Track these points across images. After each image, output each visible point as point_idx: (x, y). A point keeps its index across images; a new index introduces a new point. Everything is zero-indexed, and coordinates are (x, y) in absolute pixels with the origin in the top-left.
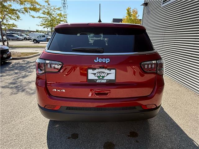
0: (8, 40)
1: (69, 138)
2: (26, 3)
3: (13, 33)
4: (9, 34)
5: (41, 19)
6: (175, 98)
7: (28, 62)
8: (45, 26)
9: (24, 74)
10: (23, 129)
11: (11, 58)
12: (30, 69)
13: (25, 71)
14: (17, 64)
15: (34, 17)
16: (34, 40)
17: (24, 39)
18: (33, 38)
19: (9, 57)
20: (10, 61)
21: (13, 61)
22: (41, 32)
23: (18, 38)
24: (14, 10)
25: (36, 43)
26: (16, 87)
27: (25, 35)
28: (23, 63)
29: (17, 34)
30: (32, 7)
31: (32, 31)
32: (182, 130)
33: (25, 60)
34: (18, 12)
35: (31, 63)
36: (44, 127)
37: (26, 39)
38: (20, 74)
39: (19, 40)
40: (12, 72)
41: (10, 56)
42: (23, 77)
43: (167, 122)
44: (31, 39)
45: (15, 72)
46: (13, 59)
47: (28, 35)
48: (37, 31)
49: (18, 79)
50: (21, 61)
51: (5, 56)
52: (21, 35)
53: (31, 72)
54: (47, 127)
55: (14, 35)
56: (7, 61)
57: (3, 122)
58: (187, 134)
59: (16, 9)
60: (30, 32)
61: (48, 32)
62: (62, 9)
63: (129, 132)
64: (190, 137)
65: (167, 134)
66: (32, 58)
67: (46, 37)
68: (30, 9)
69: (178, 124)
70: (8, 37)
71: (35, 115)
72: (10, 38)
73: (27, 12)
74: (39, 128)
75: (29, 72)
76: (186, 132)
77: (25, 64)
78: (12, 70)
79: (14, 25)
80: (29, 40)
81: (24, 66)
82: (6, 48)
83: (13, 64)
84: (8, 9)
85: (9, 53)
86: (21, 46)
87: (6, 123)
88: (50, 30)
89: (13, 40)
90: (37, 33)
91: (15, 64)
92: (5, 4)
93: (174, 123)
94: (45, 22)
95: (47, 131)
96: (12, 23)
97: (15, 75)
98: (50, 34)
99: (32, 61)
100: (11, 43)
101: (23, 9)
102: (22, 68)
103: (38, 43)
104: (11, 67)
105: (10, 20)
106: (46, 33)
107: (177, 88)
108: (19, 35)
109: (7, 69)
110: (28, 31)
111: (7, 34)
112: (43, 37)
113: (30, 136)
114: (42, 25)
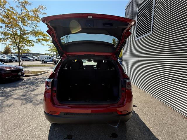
0: (22, 61)
1: (65, 139)
2: (39, 36)
3: (27, 56)
4: (23, 56)
5: (49, 46)
6: (147, 107)
7: (37, 78)
8: (52, 51)
9: (33, 88)
10: (30, 132)
11: (24, 75)
12: (38, 84)
13: (34, 86)
14: (29, 80)
15: (44, 45)
16: (43, 61)
17: (35, 60)
18: (42, 59)
19: (22, 75)
20: (23, 78)
21: (25, 77)
22: (48, 55)
23: (30, 59)
24: (30, 41)
25: (44, 63)
26: (26, 99)
27: (36, 57)
28: (32, 79)
29: (30, 56)
30: (44, 38)
31: (41, 54)
32: (151, 132)
33: (35, 76)
34: (33, 42)
35: (39, 79)
36: (46, 130)
37: (36, 60)
38: (30, 88)
39: (31, 61)
40: (24, 87)
41: (24, 74)
42: (32, 91)
43: (140, 125)
44: (40, 60)
45: (26, 87)
46: (26, 76)
47: (38, 57)
48: (45, 54)
49: (28, 92)
50: (31, 78)
51: (20, 74)
52: (33, 57)
53: (38, 87)
54: (49, 130)
55: (27, 57)
56: (21, 78)
57: (15, 126)
58: (155, 135)
59: (31, 40)
60: (40, 54)
61: (54, 55)
62: (65, 39)
63: (111, 134)
64: (157, 137)
65: (140, 135)
66: (40, 76)
67: (52, 59)
68: (42, 40)
69: (149, 128)
70: (23, 58)
71: (40, 121)
72: (24, 59)
73: (40, 42)
74: (42, 131)
75: (37, 87)
76: (154, 134)
77: (34, 80)
78: (24, 85)
79: (28, 50)
80: (38, 61)
81: (34, 82)
82: (21, 67)
83: (25, 80)
84: (26, 40)
85: (23, 71)
86: (32, 66)
87: (17, 127)
88: (56, 53)
89: (26, 61)
90: (45, 55)
91: (27, 80)
92: (24, 37)
93: (146, 126)
94: (52, 48)
95: (48, 133)
96: (27, 49)
97: (26, 89)
98: (55, 56)
99: (40, 78)
100: (25, 63)
101: (37, 40)
102: (32, 83)
103: (46, 63)
104: (24, 83)
105: (25, 47)
106: (52, 56)
107: (150, 99)
108: (31, 57)
109: (20, 84)
110: (38, 54)
111: (22, 56)
112: (49, 58)
113: (36, 137)
114: (50, 51)
